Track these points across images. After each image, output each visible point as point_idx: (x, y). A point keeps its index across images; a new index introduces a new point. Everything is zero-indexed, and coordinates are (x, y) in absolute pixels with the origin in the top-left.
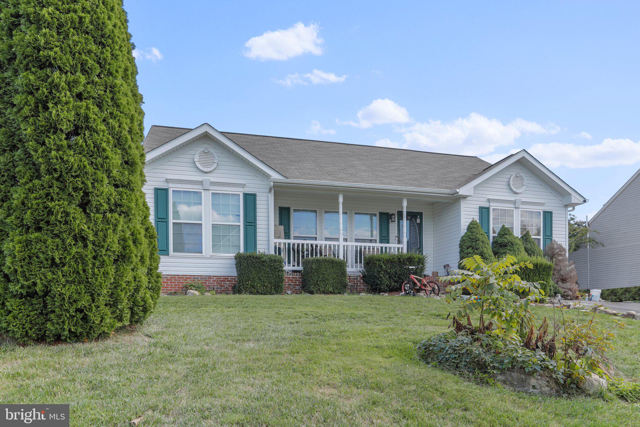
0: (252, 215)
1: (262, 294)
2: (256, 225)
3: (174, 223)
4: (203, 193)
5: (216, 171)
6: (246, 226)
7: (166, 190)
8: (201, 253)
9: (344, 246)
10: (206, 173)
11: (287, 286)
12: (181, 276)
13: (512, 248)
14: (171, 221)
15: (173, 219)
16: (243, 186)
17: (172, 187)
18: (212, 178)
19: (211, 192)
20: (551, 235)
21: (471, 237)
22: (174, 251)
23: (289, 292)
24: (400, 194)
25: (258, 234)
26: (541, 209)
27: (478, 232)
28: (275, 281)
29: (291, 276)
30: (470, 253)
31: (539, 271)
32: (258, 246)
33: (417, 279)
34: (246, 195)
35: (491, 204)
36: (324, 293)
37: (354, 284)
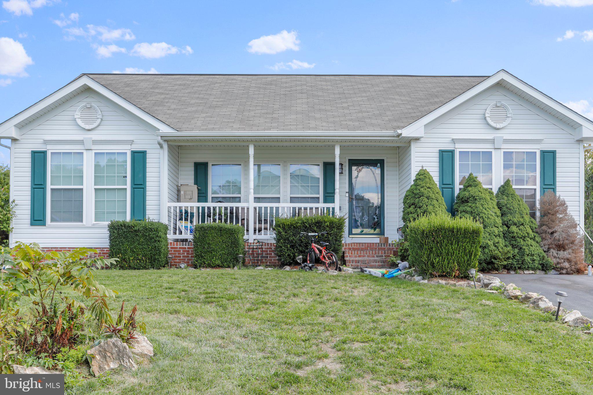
0: (141, 175)
1: (135, 269)
2: (146, 187)
3: (52, 189)
4: (85, 152)
5: (100, 128)
6: (133, 189)
7: (44, 153)
8: (82, 221)
9: (255, 208)
10: (89, 130)
11: (182, 258)
12: (59, 249)
13: (474, 205)
14: (49, 187)
15: (51, 184)
16: (131, 142)
17: (50, 149)
18: (95, 136)
19: (94, 151)
20: (554, 183)
21: (415, 192)
22: (53, 220)
23: (182, 266)
24: (333, 141)
25: (148, 198)
26: (537, 149)
27: (424, 185)
28: (151, 253)
29: (187, 247)
30: (411, 213)
31: (457, 238)
32: (148, 212)
33: (318, 249)
34: (134, 153)
35: (457, 146)
36: (210, 266)
37: (267, 254)
